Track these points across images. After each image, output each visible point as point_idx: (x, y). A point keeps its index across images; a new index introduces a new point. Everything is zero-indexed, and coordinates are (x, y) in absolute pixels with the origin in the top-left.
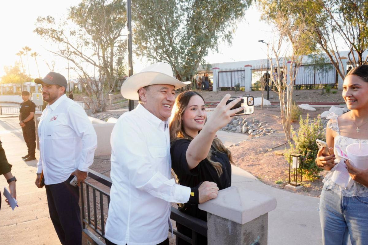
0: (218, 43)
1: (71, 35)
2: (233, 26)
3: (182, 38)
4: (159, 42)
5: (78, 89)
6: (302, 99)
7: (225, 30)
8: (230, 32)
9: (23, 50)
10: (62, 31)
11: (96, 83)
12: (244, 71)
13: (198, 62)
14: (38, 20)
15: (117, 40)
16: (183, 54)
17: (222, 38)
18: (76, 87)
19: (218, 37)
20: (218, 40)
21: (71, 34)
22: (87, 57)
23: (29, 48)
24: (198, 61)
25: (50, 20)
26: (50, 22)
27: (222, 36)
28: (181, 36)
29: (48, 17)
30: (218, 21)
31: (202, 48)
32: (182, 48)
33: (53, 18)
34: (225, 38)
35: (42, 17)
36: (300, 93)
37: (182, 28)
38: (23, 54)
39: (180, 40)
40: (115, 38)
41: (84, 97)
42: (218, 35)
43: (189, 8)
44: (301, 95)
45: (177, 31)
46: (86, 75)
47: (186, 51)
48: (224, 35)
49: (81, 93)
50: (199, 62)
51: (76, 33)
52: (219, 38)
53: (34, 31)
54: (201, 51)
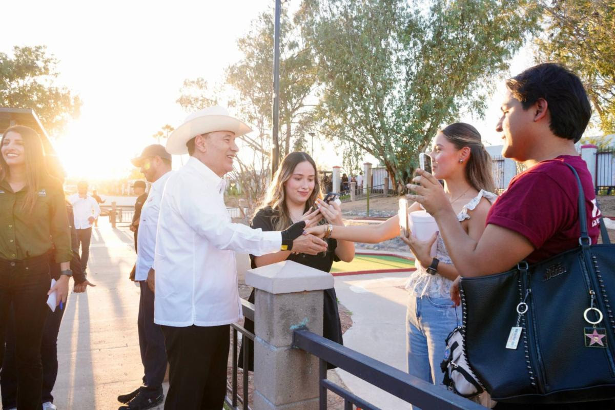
0: (460, 115)
1: (228, 107)
2: (488, 86)
3: (397, 108)
4: (360, 114)
5: (236, 189)
6: (606, 210)
7: (474, 93)
8: (481, 97)
9: (162, 131)
10: (216, 100)
11: (255, 178)
12: (504, 161)
13: (424, 148)
14: (185, 84)
15: (296, 112)
16: (399, 133)
17: (467, 106)
18: (233, 185)
19: (461, 105)
20: (461, 110)
21: (229, 105)
22: (250, 138)
23: (172, 127)
24: (424, 145)
25: (201, 84)
26: (201, 87)
27: (466, 104)
28: (396, 105)
29: (198, 79)
30: (458, 79)
31: (432, 124)
32: (396, 124)
33: (205, 81)
34: (473, 108)
35: (191, 80)
36: (605, 200)
37: (398, 92)
38: (162, 136)
39: (395, 111)
40: (294, 110)
41: (240, 200)
42: (461, 102)
43: (409, 60)
44: (605, 204)
45: (389, 97)
46: (242, 165)
47: (404, 128)
48: (471, 102)
49: (239, 195)
50: (427, 147)
51: (237, 102)
52: (463, 107)
53: (177, 101)
54: (429, 130)
